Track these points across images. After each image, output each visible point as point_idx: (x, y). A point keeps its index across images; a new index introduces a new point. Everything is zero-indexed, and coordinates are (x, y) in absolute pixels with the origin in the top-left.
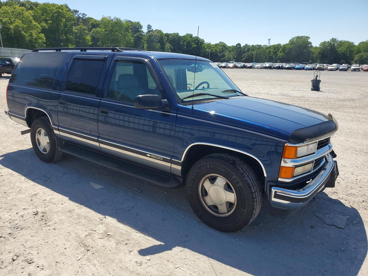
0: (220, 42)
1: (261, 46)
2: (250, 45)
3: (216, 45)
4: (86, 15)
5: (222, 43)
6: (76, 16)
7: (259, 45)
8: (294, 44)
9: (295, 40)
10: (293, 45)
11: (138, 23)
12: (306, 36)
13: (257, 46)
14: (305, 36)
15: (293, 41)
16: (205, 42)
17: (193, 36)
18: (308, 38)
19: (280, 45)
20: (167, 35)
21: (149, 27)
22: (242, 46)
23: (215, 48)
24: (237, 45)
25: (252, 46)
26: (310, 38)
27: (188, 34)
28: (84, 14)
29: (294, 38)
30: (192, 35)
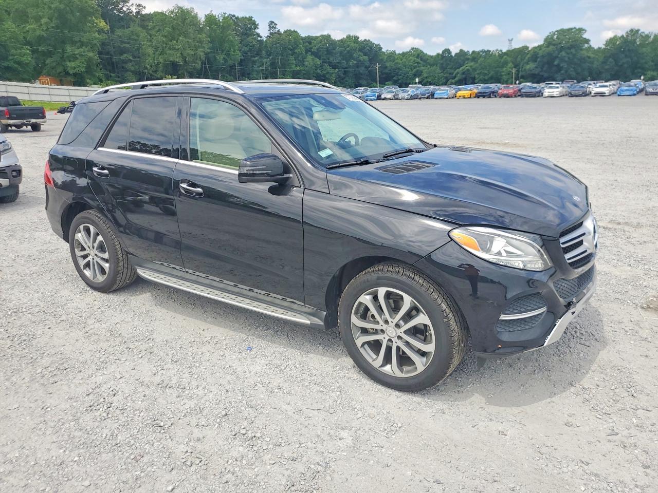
0: (413, 49)
1: (490, 51)
2: (468, 52)
3: (404, 54)
4: (144, 8)
5: (417, 50)
6: (125, 9)
7: (486, 50)
8: (554, 45)
9: (555, 37)
10: (551, 48)
11: (250, 18)
12: (577, 28)
13: (481, 51)
14: (575, 28)
15: (552, 38)
16: (383, 50)
17: (359, 40)
18: (581, 30)
19: (526, 48)
20: (309, 40)
21: (272, 25)
22: (453, 54)
23: (401, 60)
24: (443, 52)
25: (473, 52)
26: (586, 31)
27: (349, 37)
28: (139, 5)
29: (554, 34)
30: (358, 38)
